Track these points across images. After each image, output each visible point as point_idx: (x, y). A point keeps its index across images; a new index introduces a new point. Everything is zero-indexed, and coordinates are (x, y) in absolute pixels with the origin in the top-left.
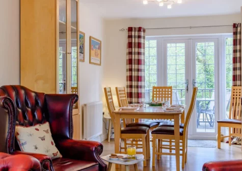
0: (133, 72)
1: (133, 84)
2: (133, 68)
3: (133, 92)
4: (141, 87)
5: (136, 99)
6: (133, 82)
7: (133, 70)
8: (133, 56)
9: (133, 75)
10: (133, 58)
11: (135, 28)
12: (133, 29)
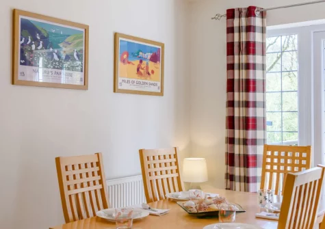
0: (236, 109)
1: (236, 136)
2: (236, 99)
3: (236, 152)
4: (254, 142)
5: (242, 169)
6: (236, 131)
7: (236, 104)
8: (236, 72)
9: (236, 115)
10: (236, 77)
11: (240, 11)
12: (236, 13)
